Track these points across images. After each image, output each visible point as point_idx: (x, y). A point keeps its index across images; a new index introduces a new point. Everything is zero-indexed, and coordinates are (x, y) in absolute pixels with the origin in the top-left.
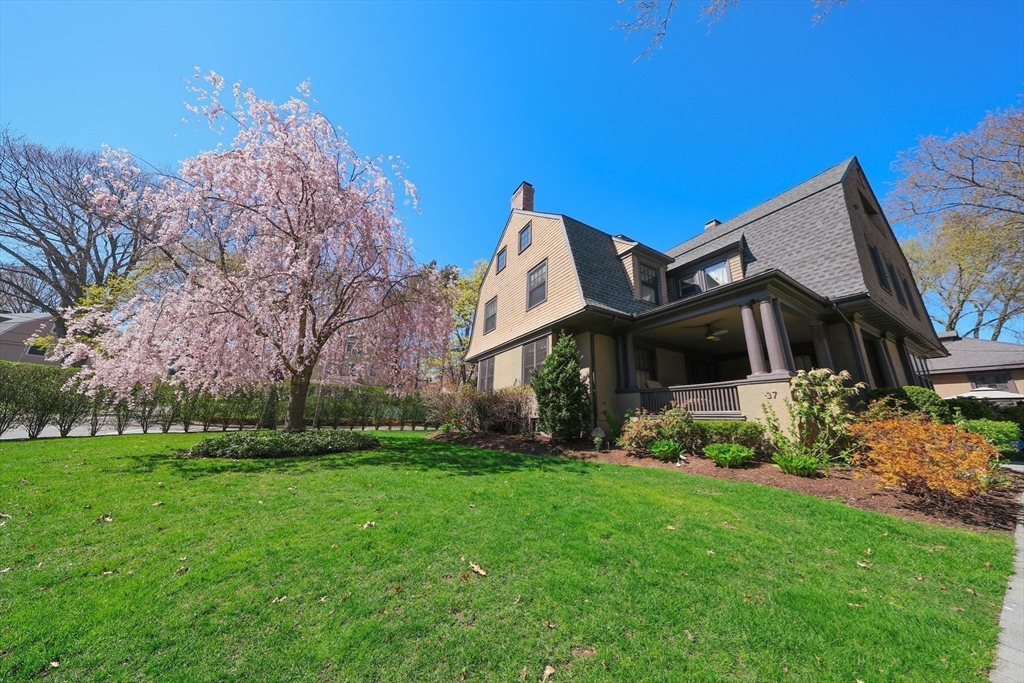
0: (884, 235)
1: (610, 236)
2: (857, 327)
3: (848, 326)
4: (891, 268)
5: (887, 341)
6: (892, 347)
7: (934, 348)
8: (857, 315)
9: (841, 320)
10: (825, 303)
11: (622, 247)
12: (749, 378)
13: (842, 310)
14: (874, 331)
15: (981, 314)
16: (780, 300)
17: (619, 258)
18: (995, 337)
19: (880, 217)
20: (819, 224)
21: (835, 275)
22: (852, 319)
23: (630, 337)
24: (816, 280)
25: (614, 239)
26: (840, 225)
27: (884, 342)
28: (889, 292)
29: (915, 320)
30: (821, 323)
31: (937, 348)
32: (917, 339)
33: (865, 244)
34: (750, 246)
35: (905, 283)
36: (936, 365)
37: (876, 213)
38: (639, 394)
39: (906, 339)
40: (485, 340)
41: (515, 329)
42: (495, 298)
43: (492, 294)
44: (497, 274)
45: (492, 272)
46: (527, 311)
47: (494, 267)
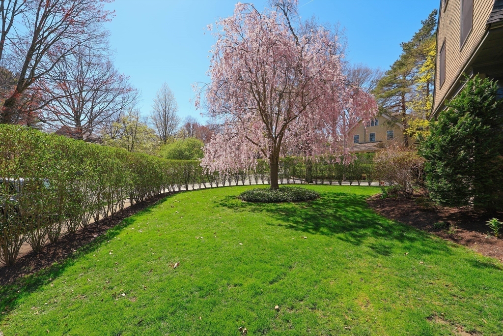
40: (440, 95)
41: (453, 77)
42: (444, 43)
43: (443, 39)
44: (445, 12)
45: (443, 9)
46: (461, 51)
47: (443, 3)
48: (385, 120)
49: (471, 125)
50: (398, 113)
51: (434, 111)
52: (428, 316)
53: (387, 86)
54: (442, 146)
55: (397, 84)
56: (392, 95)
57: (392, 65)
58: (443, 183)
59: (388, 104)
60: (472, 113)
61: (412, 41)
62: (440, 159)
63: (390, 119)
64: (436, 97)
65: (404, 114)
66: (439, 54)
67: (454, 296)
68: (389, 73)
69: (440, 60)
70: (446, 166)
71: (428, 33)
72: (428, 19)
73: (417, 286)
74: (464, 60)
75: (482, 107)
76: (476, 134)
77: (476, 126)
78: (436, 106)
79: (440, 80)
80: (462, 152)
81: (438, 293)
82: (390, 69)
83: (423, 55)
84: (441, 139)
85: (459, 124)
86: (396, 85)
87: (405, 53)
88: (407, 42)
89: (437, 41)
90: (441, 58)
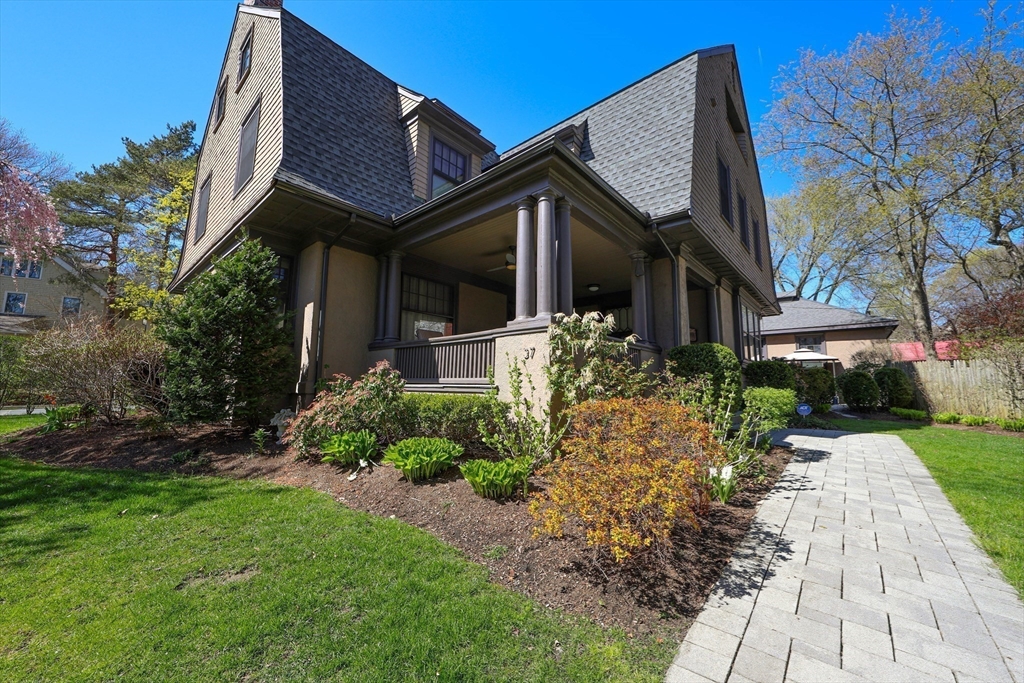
0: (746, 160)
1: (395, 85)
2: (683, 264)
3: (672, 261)
4: (742, 202)
5: (721, 290)
6: (725, 297)
7: (768, 303)
8: (684, 247)
9: (664, 254)
10: (645, 222)
11: (409, 103)
12: (511, 325)
13: (665, 235)
14: (708, 276)
15: (822, 280)
16: (571, 202)
17: (402, 123)
18: (828, 300)
19: (747, 138)
20: (665, 113)
21: (666, 185)
22: (677, 252)
23: (395, 257)
24: (646, 191)
25: (400, 90)
26: (684, 114)
27: (718, 290)
28: (731, 226)
29: (756, 268)
30: (642, 254)
31: (772, 306)
32: (753, 292)
33: (715, 156)
34: (591, 138)
35: (756, 226)
36: (769, 324)
37: (743, 132)
38: (393, 350)
39: (741, 288)
40: (194, 254)
41: (220, 232)
42: (210, 176)
43: (208, 170)
44: (215, 132)
45: (212, 128)
46: (234, 199)
47: (214, 119)
48: (62, 272)
49: (245, 301)
50: (98, 266)
51: (180, 276)
52: (177, 584)
53: (78, 201)
54: (201, 325)
55: (105, 207)
56: (89, 224)
57: (98, 167)
58: (197, 384)
59: (78, 239)
60: (248, 286)
61: (146, 147)
62: (196, 344)
63: (76, 274)
64: (187, 255)
65: (113, 270)
66: (198, 190)
67: (215, 539)
68: (87, 178)
69: (200, 201)
70: (205, 356)
71: (178, 150)
72: (179, 128)
73: (151, 553)
74: (238, 213)
75: (258, 281)
76: (248, 315)
77: (250, 303)
78: (183, 271)
79: (197, 230)
80: (230, 336)
81: (190, 547)
82: (91, 172)
83: (167, 180)
84: (201, 313)
85: (230, 296)
86: (101, 208)
87: (129, 160)
88: (138, 144)
89: (197, 169)
90: (201, 197)
